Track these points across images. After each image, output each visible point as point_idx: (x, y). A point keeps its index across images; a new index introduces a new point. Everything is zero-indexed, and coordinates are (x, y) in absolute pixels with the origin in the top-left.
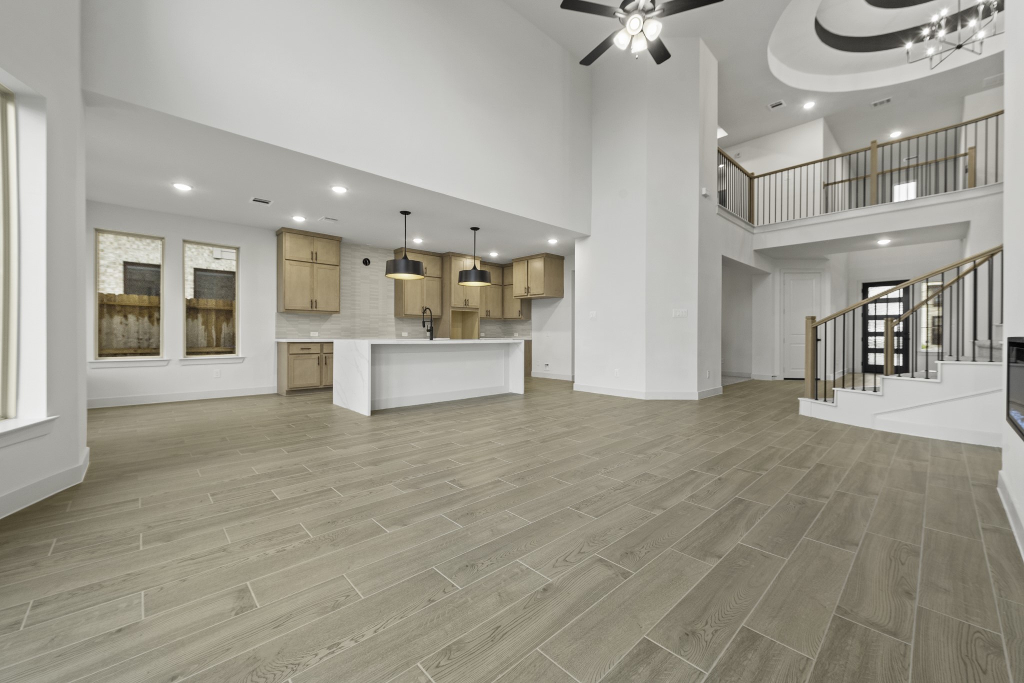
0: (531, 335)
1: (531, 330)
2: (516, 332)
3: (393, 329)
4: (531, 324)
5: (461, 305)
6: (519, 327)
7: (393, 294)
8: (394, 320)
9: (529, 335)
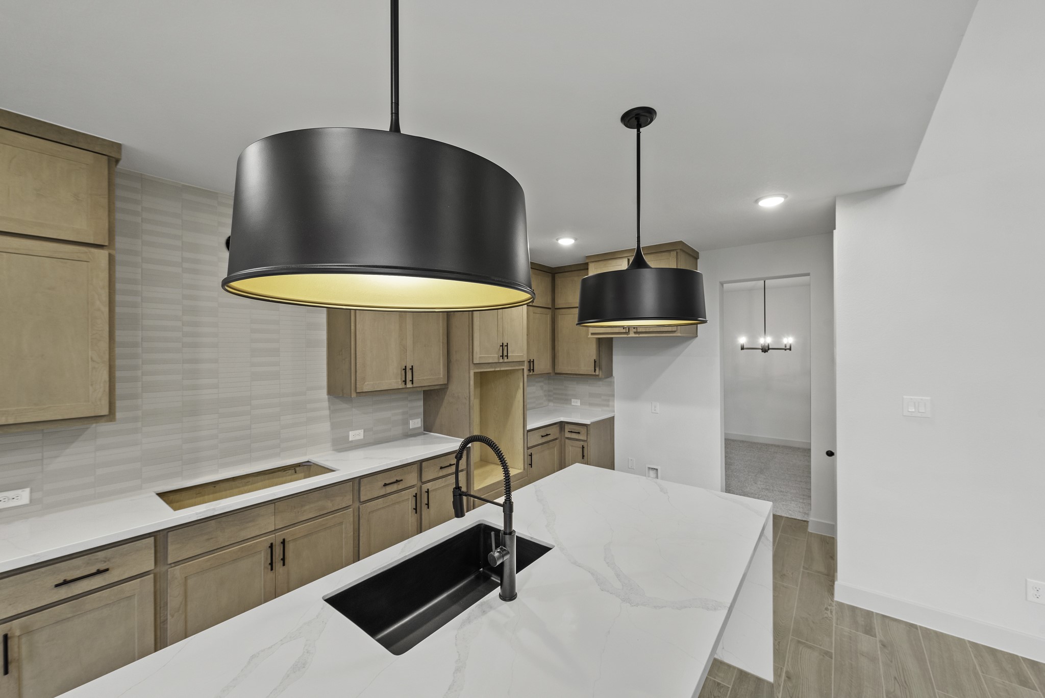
0: (614, 407)
1: (613, 396)
2: (576, 397)
3: (325, 427)
4: (611, 384)
5: (494, 357)
6: (584, 388)
7: (323, 335)
8: (326, 404)
9: (608, 406)
